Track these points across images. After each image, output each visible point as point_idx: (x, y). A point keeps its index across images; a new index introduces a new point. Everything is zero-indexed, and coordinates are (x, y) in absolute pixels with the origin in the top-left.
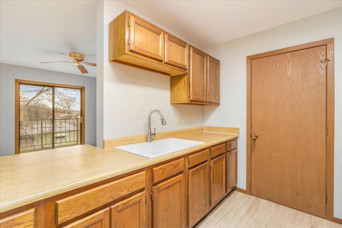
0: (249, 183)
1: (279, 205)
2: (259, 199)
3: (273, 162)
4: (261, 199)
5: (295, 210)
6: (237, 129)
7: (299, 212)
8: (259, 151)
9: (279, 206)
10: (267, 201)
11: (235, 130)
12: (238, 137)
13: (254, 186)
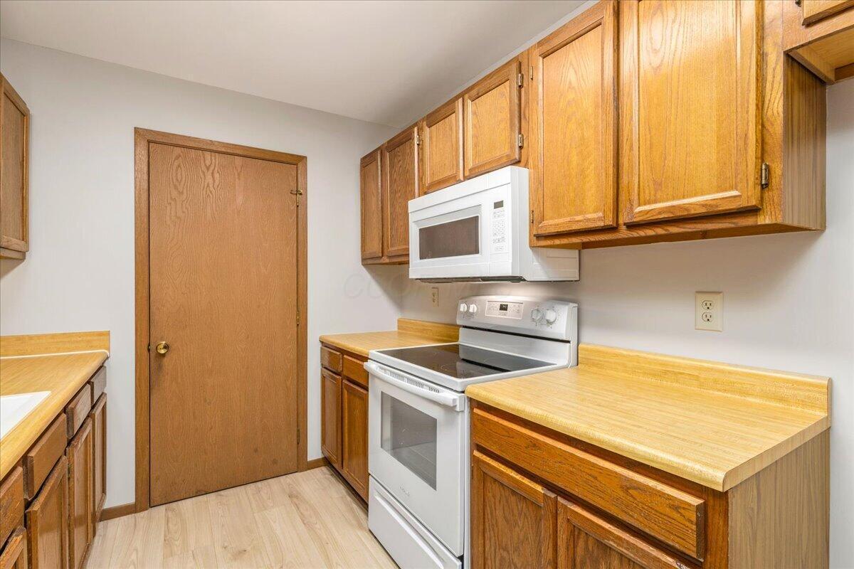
0: (145, 476)
1: (222, 492)
2: (174, 505)
3: (208, 401)
4: (179, 502)
5: (252, 485)
6: (101, 334)
7: (259, 484)
8: (174, 383)
9: (223, 496)
10: (193, 499)
11: (95, 338)
12: (108, 358)
13: (158, 478)
